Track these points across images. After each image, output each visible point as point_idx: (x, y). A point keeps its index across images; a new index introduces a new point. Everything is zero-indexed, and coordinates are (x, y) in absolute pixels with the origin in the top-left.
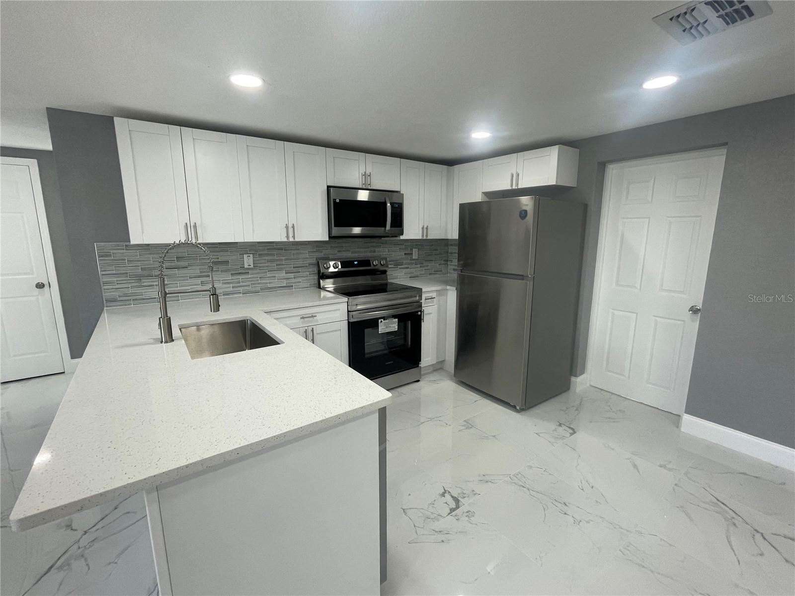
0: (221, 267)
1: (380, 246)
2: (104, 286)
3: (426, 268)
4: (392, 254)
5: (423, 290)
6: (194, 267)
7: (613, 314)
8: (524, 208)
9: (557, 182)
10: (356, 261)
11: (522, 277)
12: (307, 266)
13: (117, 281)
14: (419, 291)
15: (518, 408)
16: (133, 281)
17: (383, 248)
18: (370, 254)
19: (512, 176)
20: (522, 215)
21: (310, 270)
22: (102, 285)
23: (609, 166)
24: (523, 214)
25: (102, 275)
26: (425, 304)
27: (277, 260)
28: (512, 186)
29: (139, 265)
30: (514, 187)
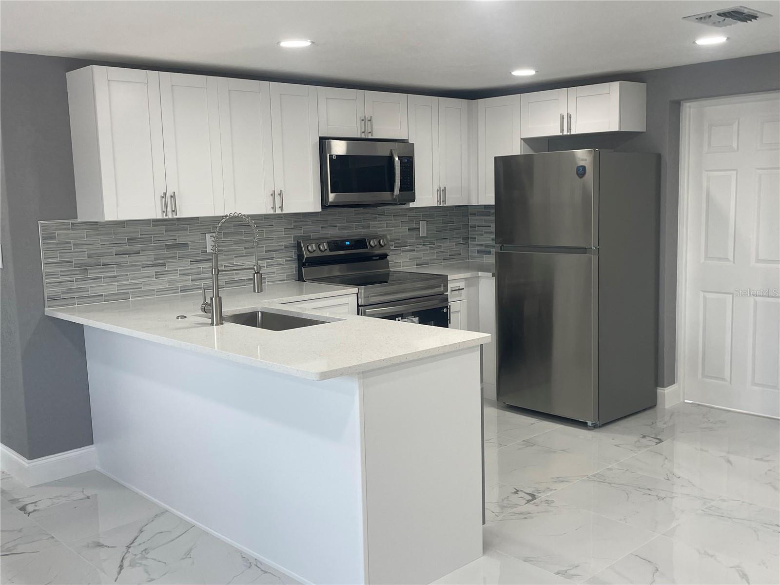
0: (178, 252)
1: (376, 218)
2: (46, 279)
3: (439, 250)
4: (392, 230)
5: (449, 278)
6: (147, 253)
7: (705, 298)
8: (582, 163)
9: (620, 127)
10: (347, 241)
11: (583, 250)
12: (282, 250)
13: (61, 271)
14: (444, 279)
15: (589, 423)
16: (77, 272)
17: (379, 221)
18: (363, 230)
19: (562, 118)
20: (579, 173)
21: (289, 254)
22: (44, 277)
23: (684, 104)
24: (581, 172)
25: (45, 264)
26: (450, 298)
27: (247, 241)
28: (562, 130)
29: (86, 250)
30: (565, 133)
